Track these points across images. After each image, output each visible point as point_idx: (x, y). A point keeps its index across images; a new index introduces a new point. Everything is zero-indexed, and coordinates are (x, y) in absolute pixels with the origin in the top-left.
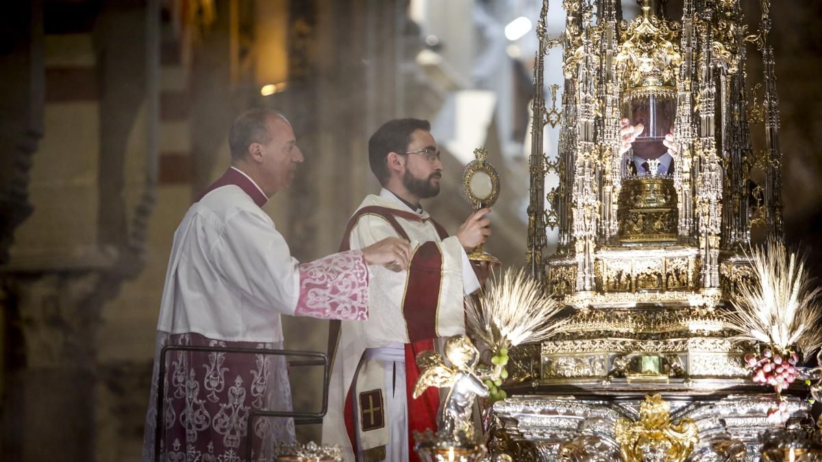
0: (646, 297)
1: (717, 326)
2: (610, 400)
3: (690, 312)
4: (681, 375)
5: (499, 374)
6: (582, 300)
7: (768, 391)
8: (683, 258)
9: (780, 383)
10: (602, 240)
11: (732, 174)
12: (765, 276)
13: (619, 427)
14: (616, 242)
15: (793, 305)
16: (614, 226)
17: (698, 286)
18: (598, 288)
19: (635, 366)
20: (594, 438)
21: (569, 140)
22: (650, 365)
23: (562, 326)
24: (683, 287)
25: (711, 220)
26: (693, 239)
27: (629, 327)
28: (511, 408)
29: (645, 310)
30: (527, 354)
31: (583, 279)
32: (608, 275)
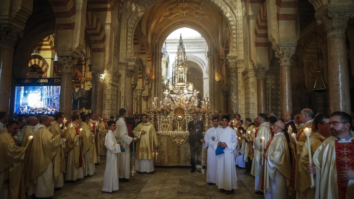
0: (181, 87)
1: (186, 89)
2: (178, 94)
3: (184, 88)
4: (184, 92)
5: (170, 92)
6: (176, 87)
7: (190, 94)
8: (184, 84)
9: (191, 93)
10: (178, 82)
11: (187, 78)
12: (190, 84)
13: (179, 96)
14: (179, 82)
15: (192, 87)
16: (178, 81)
17: (185, 86)
18: (177, 86)
19: (180, 92)
20: (177, 97)
21: (175, 75)
22: (181, 92)
23: (174, 89)
24: (184, 86)
25: (186, 81)
26: (184, 82)
27: (180, 89)
28: (171, 95)
29: (181, 88)
30: (172, 91)
31: (176, 85)
32: (178, 85)
